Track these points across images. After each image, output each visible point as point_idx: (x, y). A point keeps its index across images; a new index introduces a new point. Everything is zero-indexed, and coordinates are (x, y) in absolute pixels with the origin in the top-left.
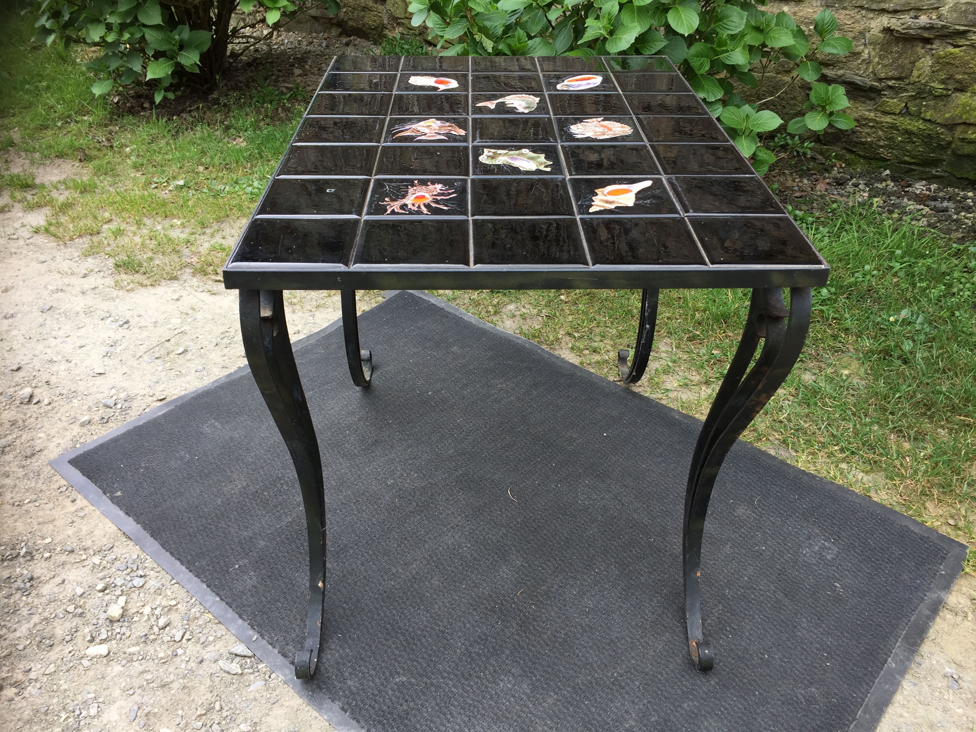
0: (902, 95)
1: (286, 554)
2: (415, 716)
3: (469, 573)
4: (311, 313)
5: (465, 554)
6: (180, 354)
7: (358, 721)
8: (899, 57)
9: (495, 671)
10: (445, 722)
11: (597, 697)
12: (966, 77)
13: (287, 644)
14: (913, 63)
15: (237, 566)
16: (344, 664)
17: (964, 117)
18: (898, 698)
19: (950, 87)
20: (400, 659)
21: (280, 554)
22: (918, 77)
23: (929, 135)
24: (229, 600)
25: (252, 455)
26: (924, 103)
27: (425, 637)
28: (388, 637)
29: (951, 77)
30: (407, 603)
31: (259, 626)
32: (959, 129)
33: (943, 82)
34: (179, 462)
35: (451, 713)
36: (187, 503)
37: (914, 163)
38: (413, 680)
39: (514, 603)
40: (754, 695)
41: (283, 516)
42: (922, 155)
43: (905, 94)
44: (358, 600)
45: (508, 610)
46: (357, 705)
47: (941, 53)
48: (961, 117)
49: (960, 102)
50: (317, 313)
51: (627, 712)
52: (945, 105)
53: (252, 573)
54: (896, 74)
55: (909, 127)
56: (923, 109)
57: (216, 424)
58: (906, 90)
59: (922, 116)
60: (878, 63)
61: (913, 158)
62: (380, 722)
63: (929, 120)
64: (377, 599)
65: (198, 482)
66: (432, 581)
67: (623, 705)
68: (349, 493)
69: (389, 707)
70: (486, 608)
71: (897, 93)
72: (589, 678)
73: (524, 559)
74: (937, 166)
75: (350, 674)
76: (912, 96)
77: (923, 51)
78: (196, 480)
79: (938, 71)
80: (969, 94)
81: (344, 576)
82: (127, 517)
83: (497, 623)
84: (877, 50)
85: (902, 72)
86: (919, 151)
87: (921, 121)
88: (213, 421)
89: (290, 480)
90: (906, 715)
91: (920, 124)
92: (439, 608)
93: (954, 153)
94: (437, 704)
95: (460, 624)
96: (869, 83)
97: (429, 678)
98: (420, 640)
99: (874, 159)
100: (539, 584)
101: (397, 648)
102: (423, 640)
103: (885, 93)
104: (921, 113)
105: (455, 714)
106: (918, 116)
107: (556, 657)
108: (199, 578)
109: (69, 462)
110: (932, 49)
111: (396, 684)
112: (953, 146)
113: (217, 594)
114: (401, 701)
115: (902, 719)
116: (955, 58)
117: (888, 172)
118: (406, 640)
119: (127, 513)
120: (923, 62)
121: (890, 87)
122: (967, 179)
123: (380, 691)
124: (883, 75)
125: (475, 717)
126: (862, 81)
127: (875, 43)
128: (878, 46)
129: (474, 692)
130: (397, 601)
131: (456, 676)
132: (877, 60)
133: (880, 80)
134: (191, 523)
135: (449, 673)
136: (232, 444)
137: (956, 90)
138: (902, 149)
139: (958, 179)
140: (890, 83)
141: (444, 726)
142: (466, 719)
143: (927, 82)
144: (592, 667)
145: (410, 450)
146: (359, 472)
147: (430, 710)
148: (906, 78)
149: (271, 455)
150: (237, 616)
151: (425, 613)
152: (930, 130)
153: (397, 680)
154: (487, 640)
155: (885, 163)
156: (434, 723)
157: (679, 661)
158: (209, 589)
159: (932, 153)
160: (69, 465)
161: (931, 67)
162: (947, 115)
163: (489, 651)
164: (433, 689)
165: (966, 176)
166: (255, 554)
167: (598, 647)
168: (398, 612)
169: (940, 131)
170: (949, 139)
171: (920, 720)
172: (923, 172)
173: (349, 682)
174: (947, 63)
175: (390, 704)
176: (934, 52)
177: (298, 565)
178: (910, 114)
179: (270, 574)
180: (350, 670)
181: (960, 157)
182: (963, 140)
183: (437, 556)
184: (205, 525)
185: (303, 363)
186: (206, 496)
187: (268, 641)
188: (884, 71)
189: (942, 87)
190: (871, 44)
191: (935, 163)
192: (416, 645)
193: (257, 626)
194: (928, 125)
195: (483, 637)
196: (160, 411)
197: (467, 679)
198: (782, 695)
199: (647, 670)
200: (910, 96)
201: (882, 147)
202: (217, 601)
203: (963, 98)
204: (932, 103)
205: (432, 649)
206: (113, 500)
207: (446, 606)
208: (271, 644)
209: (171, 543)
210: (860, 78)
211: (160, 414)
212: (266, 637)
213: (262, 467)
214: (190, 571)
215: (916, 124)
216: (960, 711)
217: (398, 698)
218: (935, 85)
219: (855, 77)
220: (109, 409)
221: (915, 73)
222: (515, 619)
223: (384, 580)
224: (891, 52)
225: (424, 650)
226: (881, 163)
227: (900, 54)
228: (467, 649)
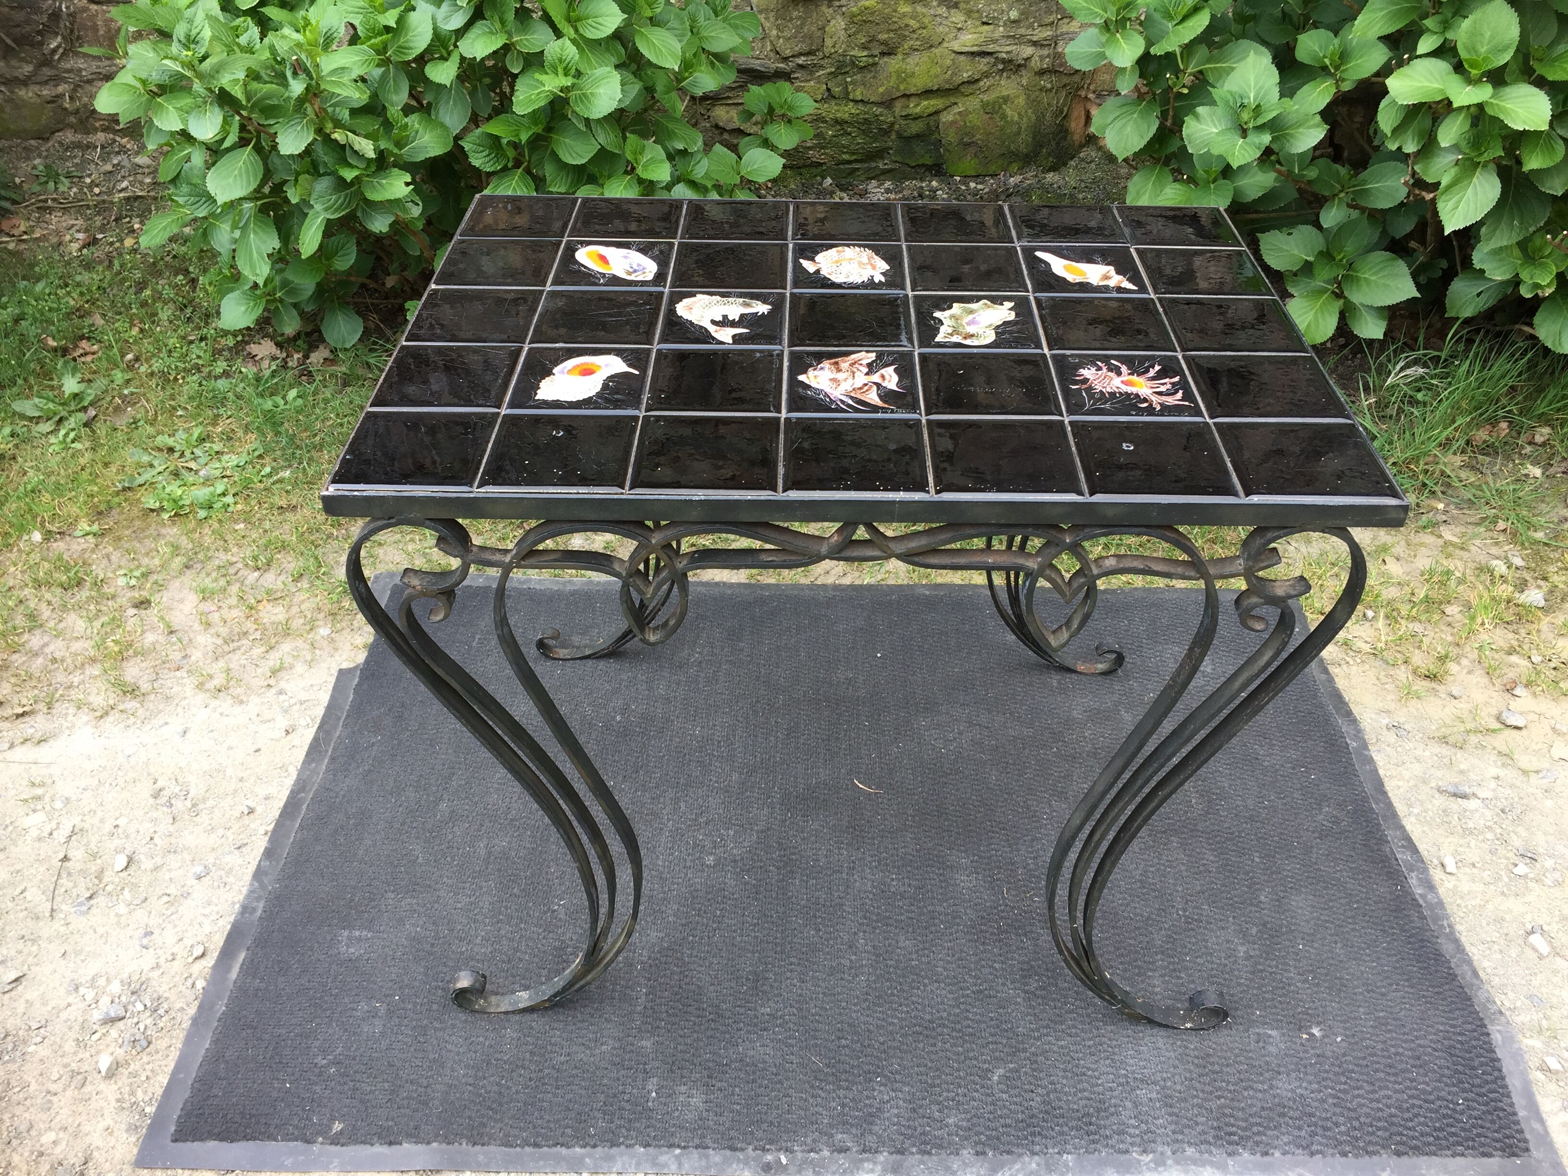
0: (818, 74)
1: (695, 1035)
2: (1060, 1100)
3: (929, 908)
4: (274, 691)
5: (902, 889)
6: (126, 867)
7: (1009, 1153)
8: (803, 25)
9: (1076, 992)
10: (1094, 1081)
11: (1189, 946)
12: (892, 35)
13: (832, 1136)
14: (822, 29)
15: (654, 1094)
16: (921, 1107)
17: (902, 87)
18: (1381, 772)
19: (876, 52)
20: (971, 1055)
21: (689, 1041)
22: (834, 47)
23: (866, 119)
24: (697, 1141)
25: (478, 941)
26: (849, 79)
27: (968, 1011)
28: (932, 1041)
29: (873, 39)
30: (906, 988)
31: (771, 1142)
32: (898, 106)
33: (864, 47)
34: (377, 1022)
35: (1089, 1069)
36: (467, 1067)
37: (856, 161)
38: (1011, 1066)
39: (1013, 908)
40: (1296, 848)
41: (628, 991)
42: (863, 148)
43: (821, 72)
44: (850, 1025)
45: (1017, 921)
46: (989, 1138)
47: (854, 9)
48: (898, 89)
49: (891, 69)
50: (283, 685)
51: (1228, 941)
52: (874, 77)
53: (683, 1089)
54: (805, 47)
55: (839, 115)
56: (850, 88)
57: (357, 933)
58: (822, 67)
59: (851, 97)
60: (779, 37)
61: (854, 154)
62: (1033, 1134)
63: (862, 101)
64: (869, 1008)
65: (443, 1030)
66: (901, 944)
67: (1217, 937)
68: (675, 907)
69: (1023, 1112)
70: (992, 934)
71: (812, 73)
72: (1163, 932)
73: (966, 851)
74: (882, 158)
75: (940, 1111)
76: (832, 73)
77: (831, 10)
78: (435, 1029)
79: (854, 34)
80: (900, 57)
81: (800, 1010)
82: (395, 1148)
83: (1022, 941)
84: (772, 19)
85: (812, 44)
86: (858, 144)
87: (851, 104)
88: (346, 933)
89: (578, 941)
90: (1400, 783)
91: (851, 108)
92: (945, 969)
93: (900, 136)
94: (1065, 1071)
95: (987, 970)
96: (774, 66)
97: (1025, 1050)
98: (968, 1019)
99: (805, 166)
100: (1012, 870)
101: (955, 1045)
102: (970, 1016)
103: (796, 75)
104: (848, 93)
105: (1093, 1066)
106: (846, 97)
107: (1114, 934)
108: (618, 1145)
109: (175, 1141)
110: (840, 6)
111: (999, 1083)
112: (897, 127)
113: (671, 1146)
114: (1028, 1096)
115: (1402, 790)
116: (873, 13)
117: (829, 181)
118: (954, 1030)
119: (391, 1144)
120: (834, 26)
121: (801, 67)
122: (923, 165)
123: (993, 1104)
124: (788, 53)
125: (1114, 1054)
126: (763, 66)
127: (767, 10)
128: (772, 14)
129: (1082, 1030)
130: (892, 994)
131: (1048, 1027)
132: (774, 32)
133: (785, 59)
134: (508, 1088)
135: (1038, 1030)
136: (427, 947)
137: (883, 54)
138: (837, 145)
139: (913, 167)
140: (801, 60)
141: (1098, 1085)
142: (1107, 1062)
143: (845, 51)
144: (1153, 920)
145: (682, 805)
146: (654, 873)
147: (1064, 1081)
148: (818, 50)
149: (509, 924)
150: (728, 1153)
151: (936, 985)
152: (866, 113)
153: (996, 1078)
154: (1032, 967)
155: (819, 170)
156: (1084, 1090)
157: (1211, 858)
158: (651, 1150)
159: (874, 142)
160: (180, 1145)
161: (845, 29)
162: (881, 90)
163: (1049, 978)
164: (1040, 1058)
165: (921, 162)
166: (656, 1064)
167: (1138, 897)
168: (907, 1006)
169: (878, 113)
170: (890, 119)
171: (1412, 783)
172: (869, 169)
173: (951, 1121)
174: (864, 21)
175: (1020, 1108)
176: (844, 9)
177: (727, 1036)
178: (834, 97)
179: (705, 1073)
180: (935, 1108)
181: (906, 140)
182: (906, 117)
183: (872, 913)
184: (533, 1075)
185: (370, 771)
186: (481, 1039)
187: (803, 1151)
188: (788, 46)
189: (865, 53)
190: (760, 12)
191: (880, 154)
192: (969, 1027)
193: (770, 1144)
194: (861, 106)
195: (1026, 967)
196: (228, 970)
197: (1061, 1023)
198: (1313, 832)
199: (1198, 888)
200: (829, 74)
201: (810, 148)
202: (681, 1155)
203: (893, 64)
204: (858, 77)
205: (992, 1019)
206: (335, 1141)
207: (948, 962)
208: (812, 1151)
209: (515, 1132)
210: (758, 62)
211: (234, 974)
212: (796, 1148)
213: (516, 950)
214: (595, 1146)
215: (846, 109)
216: (1427, 753)
217: (1020, 1095)
218: (856, 52)
219: (752, 61)
220: (121, 1024)
221: (829, 42)
222: (1033, 925)
223: (849, 982)
224: (791, 19)
225: (983, 1026)
226: (815, 171)
227: (804, 20)
228: (1026, 992)
